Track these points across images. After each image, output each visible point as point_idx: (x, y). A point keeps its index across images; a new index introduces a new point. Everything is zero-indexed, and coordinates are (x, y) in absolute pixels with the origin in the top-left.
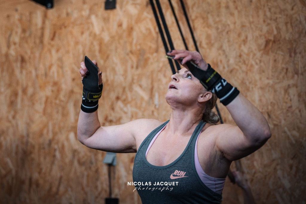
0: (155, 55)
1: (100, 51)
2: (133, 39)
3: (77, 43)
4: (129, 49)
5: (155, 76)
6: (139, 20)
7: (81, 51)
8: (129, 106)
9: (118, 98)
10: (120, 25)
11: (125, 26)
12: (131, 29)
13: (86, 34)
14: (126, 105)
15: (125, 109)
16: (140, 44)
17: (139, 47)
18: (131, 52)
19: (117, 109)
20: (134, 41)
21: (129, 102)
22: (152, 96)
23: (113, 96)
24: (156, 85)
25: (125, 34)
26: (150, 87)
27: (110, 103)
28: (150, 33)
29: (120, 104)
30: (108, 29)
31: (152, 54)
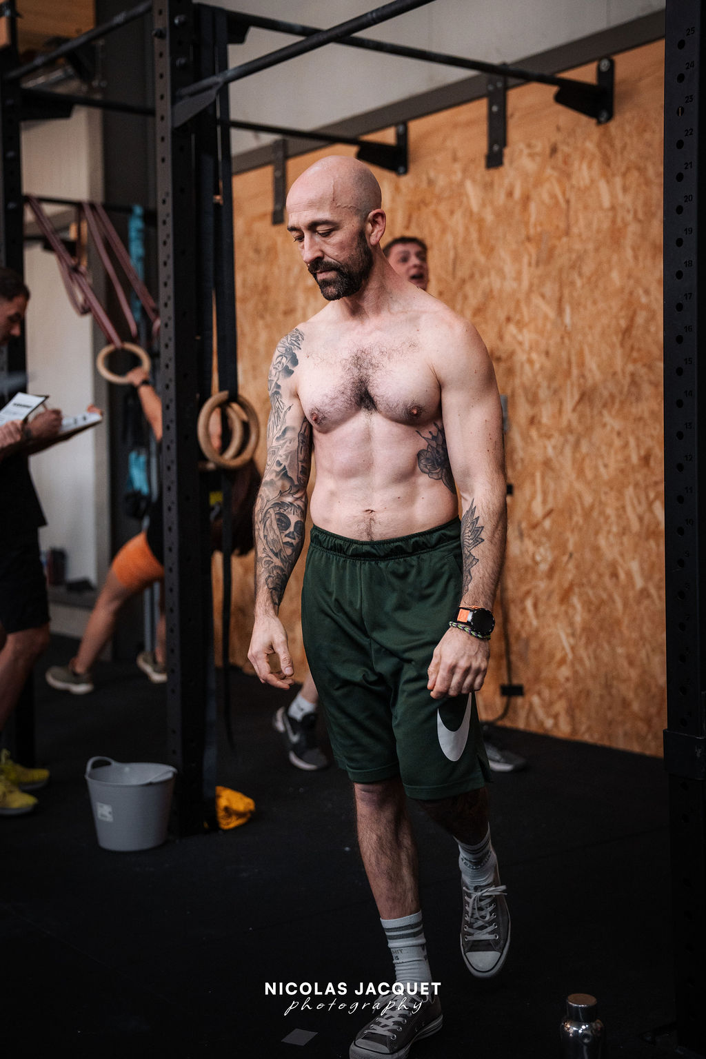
0: (565, 239)
1: (480, 241)
2: (529, 216)
3: (444, 231)
4: (523, 232)
5: (564, 276)
6: (538, 182)
7: (450, 244)
8: (525, 331)
9: (508, 319)
10: (510, 194)
11: (517, 194)
12: (526, 199)
13: (458, 215)
14: (520, 330)
15: (520, 338)
16: (541, 224)
17: (539, 229)
18: (529, 239)
19: (507, 338)
20: (533, 219)
21: (526, 325)
22: (560, 312)
23: (502, 316)
24: (566, 292)
25: (517, 209)
26: (557, 295)
27: (496, 329)
28: (557, 203)
29: (512, 329)
30: (492, 202)
31: (559, 238)
